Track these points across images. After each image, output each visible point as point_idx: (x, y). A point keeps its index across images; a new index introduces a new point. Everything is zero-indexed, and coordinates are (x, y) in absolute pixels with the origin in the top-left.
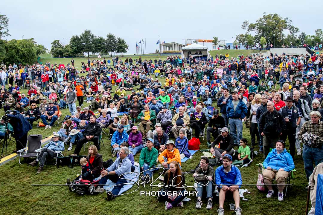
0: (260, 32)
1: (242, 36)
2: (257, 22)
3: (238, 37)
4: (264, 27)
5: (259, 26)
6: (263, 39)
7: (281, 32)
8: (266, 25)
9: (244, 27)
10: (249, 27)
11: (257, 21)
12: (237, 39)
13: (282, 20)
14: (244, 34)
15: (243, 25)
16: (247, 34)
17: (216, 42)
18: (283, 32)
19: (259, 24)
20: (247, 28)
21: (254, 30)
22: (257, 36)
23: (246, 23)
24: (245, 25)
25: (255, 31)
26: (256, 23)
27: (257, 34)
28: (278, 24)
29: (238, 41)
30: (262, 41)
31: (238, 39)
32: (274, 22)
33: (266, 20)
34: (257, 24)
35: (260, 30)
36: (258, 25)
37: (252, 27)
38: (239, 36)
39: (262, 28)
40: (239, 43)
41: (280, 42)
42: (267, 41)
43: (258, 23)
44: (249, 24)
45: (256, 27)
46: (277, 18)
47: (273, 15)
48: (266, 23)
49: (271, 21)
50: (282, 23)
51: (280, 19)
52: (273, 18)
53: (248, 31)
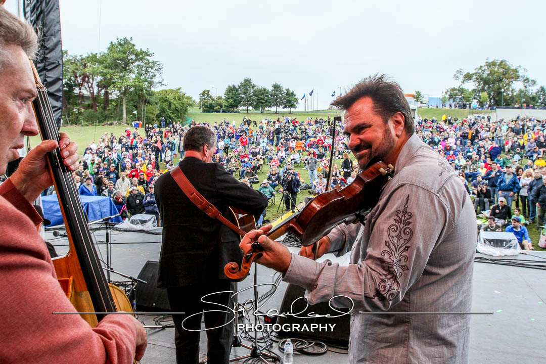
0: (479, 85)
1: (454, 89)
2: (476, 71)
3: (448, 91)
4: (486, 78)
5: (478, 76)
6: (484, 95)
7: (510, 86)
8: (488, 75)
9: (457, 78)
10: (464, 78)
11: (475, 70)
12: (446, 93)
13: (512, 68)
14: (457, 87)
15: (455, 75)
16: (461, 87)
17: (418, 97)
18: (513, 85)
19: (479, 73)
20: (461, 78)
21: (471, 81)
22: (476, 89)
23: (460, 72)
24: (459, 75)
25: (473, 83)
26: (475, 71)
27: (476, 88)
28: (506, 74)
29: (447, 96)
30: (483, 97)
31: (449, 93)
32: (501, 70)
33: (488, 69)
34: (475, 74)
35: (479, 82)
36: (478, 74)
37: (468, 77)
38: (449, 90)
39: (482, 79)
40: (449, 99)
41: (508, 98)
42: (489, 97)
43: (477, 73)
44: (464, 74)
45: (475, 77)
46: (505, 65)
47: (500, 62)
48: (489, 72)
49: (496, 69)
50: (512, 73)
51: (509, 67)
52: (499, 65)
53: (463, 82)
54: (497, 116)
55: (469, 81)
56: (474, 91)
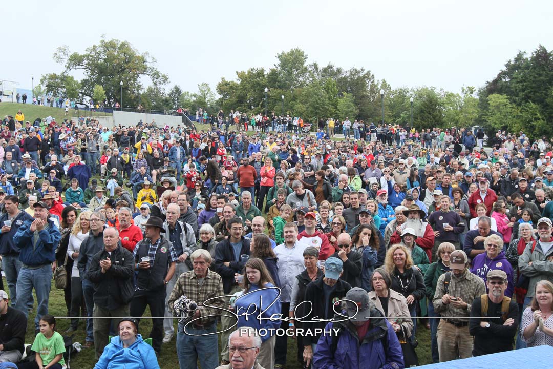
0: (93, 74)
1: (54, 77)
2: (88, 53)
3: (45, 78)
4: (102, 64)
5: (91, 60)
6: (99, 89)
7: (135, 80)
8: (105, 60)
9: (59, 59)
10: (70, 60)
11: (86, 51)
12: (42, 81)
13: (137, 55)
14: (59, 73)
15: (56, 54)
16: (65, 75)
18: (138, 80)
19: (92, 56)
20: (66, 61)
21: (80, 67)
22: (87, 81)
23: (63, 50)
24: (61, 54)
25: (84, 71)
26: (85, 53)
27: (86, 78)
28: (129, 62)
29: (44, 88)
30: (97, 93)
31: (46, 82)
32: (122, 56)
33: (105, 51)
34: (87, 56)
35: (92, 70)
36: (90, 58)
37: (76, 60)
38: (47, 77)
39: (97, 66)
40: (48, 92)
41: (133, 98)
42: (107, 93)
43: (89, 55)
44: (70, 54)
45: (86, 62)
46: (129, 49)
47: (120, 43)
48: (106, 57)
49: (116, 54)
50: (137, 61)
51: (134, 52)
52: (120, 48)
53: (68, 67)
54: (114, 121)
55: (77, 67)
56: (85, 82)
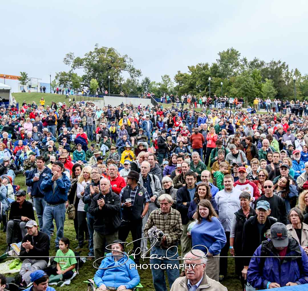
0: (90, 72)
1: (64, 74)
2: (87, 57)
3: (58, 75)
4: (96, 64)
5: (88, 62)
6: (94, 82)
7: (118, 75)
8: (98, 61)
9: (67, 62)
10: (75, 63)
11: (85, 55)
12: (56, 77)
13: (120, 57)
14: (67, 72)
15: (66, 59)
16: (72, 72)
17: (24, 80)
18: (121, 74)
19: (89, 59)
20: (72, 64)
21: (81, 67)
22: (86, 76)
23: (70, 56)
24: (69, 59)
26: (84, 57)
27: (86, 74)
28: (114, 62)
29: (57, 82)
30: (93, 84)
31: (59, 78)
32: (109, 58)
33: (98, 55)
35: (89, 69)
37: (78, 62)
38: (60, 75)
39: (92, 66)
40: (60, 84)
41: (117, 87)
42: (99, 84)
43: (87, 58)
44: (75, 58)
45: (85, 63)
46: (114, 53)
47: (108, 49)
48: (98, 59)
49: (105, 57)
50: (120, 62)
51: (117, 55)
52: (108, 53)
53: (74, 67)
54: (104, 104)
55: (80, 67)
56: (84, 78)
